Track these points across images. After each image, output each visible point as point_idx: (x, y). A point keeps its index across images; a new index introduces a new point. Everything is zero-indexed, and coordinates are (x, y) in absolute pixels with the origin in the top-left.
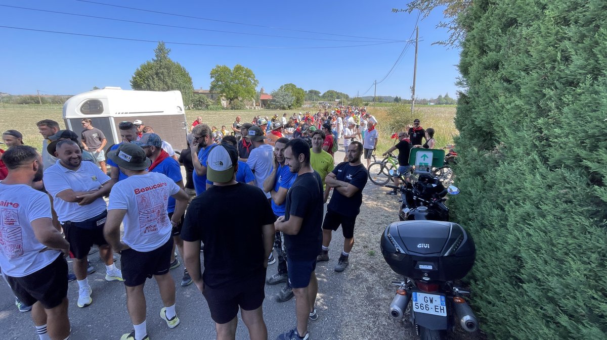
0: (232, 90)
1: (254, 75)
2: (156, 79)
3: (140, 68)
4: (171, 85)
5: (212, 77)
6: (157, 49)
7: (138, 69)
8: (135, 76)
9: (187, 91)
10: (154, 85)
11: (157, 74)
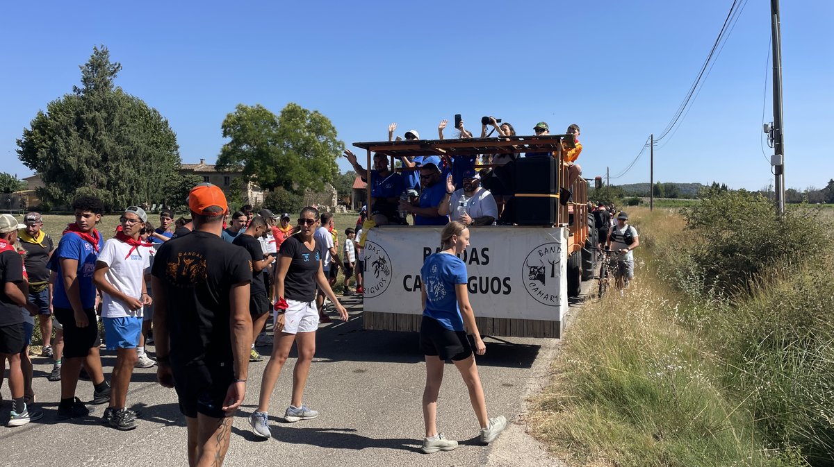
0: (271, 164)
1: (333, 129)
2: (75, 134)
3: (45, 111)
4: (113, 149)
5: (225, 134)
6: (87, 65)
7: (41, 114)
8: (30, 129)
9: (154, 166)
10: (69, 151)
11: (79, 123)
